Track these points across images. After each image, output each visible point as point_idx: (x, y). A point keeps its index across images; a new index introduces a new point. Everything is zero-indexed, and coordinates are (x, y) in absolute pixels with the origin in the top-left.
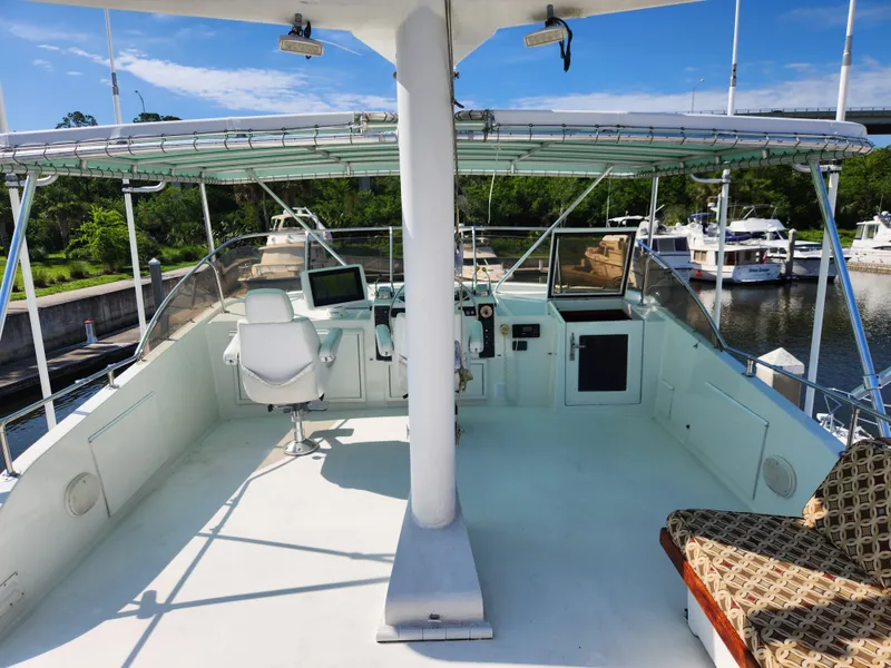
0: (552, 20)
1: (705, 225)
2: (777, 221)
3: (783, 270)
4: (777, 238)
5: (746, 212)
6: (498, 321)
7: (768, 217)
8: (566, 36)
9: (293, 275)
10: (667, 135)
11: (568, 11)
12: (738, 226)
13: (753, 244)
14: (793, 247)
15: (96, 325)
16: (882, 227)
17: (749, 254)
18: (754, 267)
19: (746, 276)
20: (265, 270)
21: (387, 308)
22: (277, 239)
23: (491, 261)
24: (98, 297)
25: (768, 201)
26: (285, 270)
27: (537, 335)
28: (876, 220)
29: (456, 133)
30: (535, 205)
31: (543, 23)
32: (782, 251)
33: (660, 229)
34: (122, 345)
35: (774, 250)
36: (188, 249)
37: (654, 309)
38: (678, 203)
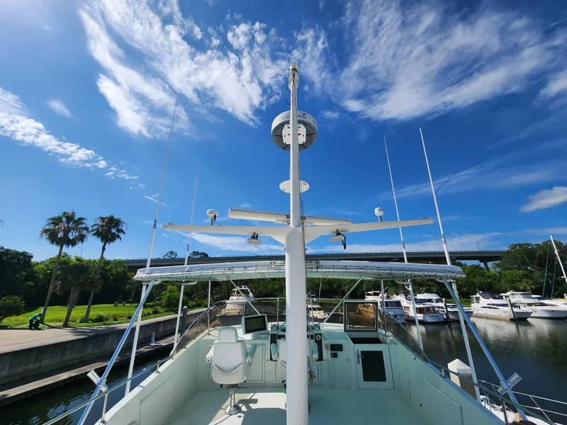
0: (338, 234)
1: (406, 296)
2: (436, 295)
3: (445, 317)
4: (438, 302)
5: (422, 290)
6: (324, 342)
7: (431, 293)
8: (343, 238)
9: (237, 314)
10: (385, 270)
11: (343, 231)
12: (420, 296)
13: (428, 305)
14: (446, 306)
15: (156, 334)
16: (481, 298)
17: (428, 309)
18: (432, 315)
19: (429, 319)
20: (227, 311)
21: (276, 334)
22: (233, 299)
23: (319, 309)
24: (161, 322)
25: (430, 286)
26: (234, 312)
27: (342, 350)
28: (478, 295)
29: (306, 268)
30: (335, 286)
31: (335, 234)
32: (442, 308)
33: (388, 297)
34: (164, 344)
35: (439, 307)
36: (199, 302)
37: (392, 338)
38: (393, 286)
